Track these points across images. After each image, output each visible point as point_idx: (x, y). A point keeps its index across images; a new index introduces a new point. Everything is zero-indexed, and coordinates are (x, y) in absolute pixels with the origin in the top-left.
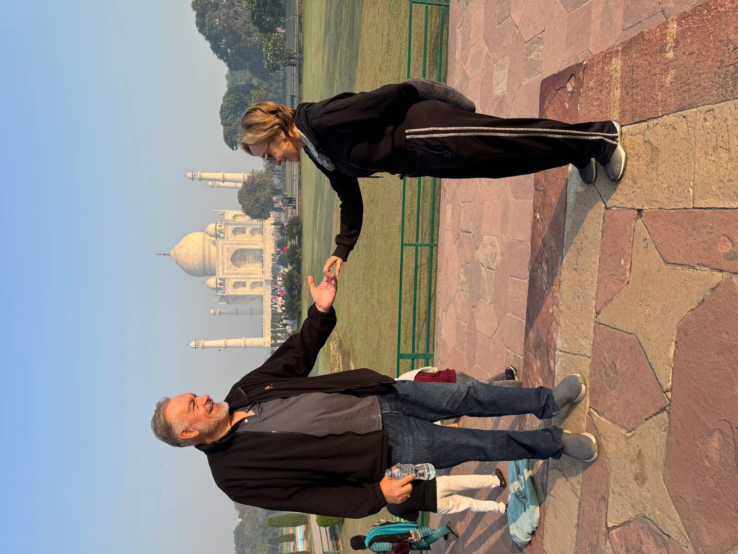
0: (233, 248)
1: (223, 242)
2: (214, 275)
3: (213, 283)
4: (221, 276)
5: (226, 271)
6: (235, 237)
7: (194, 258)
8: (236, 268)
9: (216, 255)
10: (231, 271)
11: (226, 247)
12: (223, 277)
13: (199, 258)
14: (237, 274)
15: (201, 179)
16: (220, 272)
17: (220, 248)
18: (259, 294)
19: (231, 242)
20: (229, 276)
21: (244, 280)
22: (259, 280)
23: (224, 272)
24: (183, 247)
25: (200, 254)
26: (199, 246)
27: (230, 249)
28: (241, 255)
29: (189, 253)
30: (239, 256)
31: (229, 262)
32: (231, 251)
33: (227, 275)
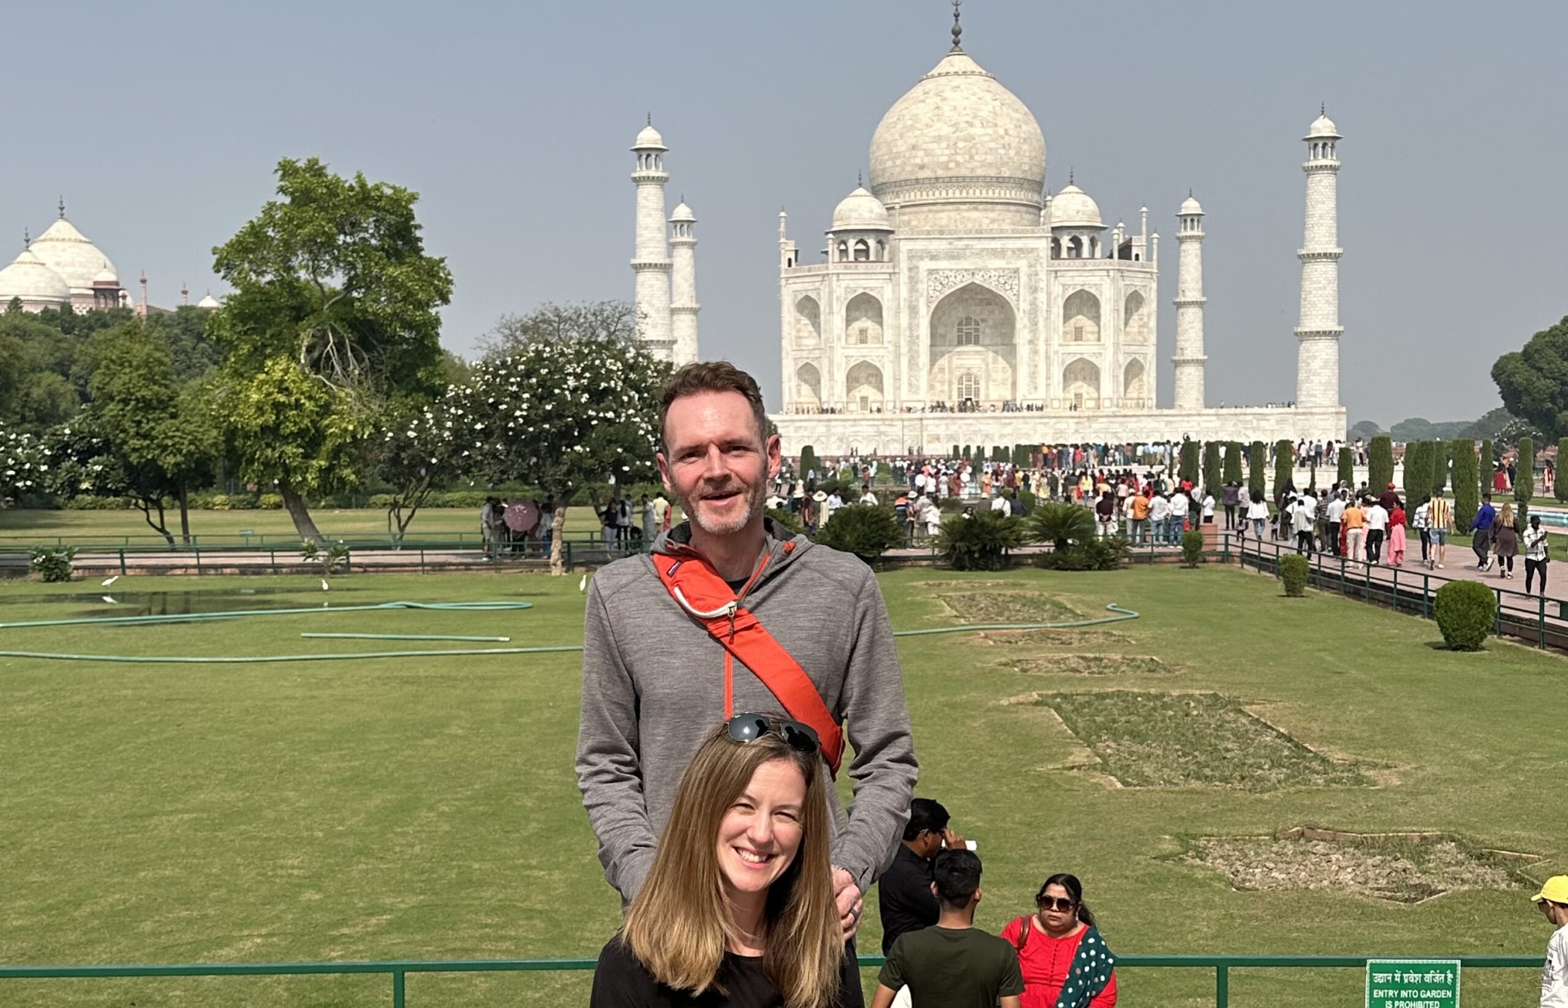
0: (1017, 295)
1: (1042, 254)
5: (925, 265)
6: (1061, 302)
7: (961, 144)
8: (933, 306)
9: (970, 226)
10: (926, 285)
11: (1022, 264)
12: (903, 257)
13: (958, 164)
14: (913, 310)
16: (919, 245)
17: (1019, 244)
19: (1043, 285)
20: (904, 278)
21: (888, 336)
23: (921, 258)
24: (997, 103)
25: (976, 164)
26: (1005, 159)
27: (1016, 282)
28: (982, 325)
29: (977, 123)
30: (978, 318)
31: (959, 277)
32: (1008, 287)
33: (910, 269)
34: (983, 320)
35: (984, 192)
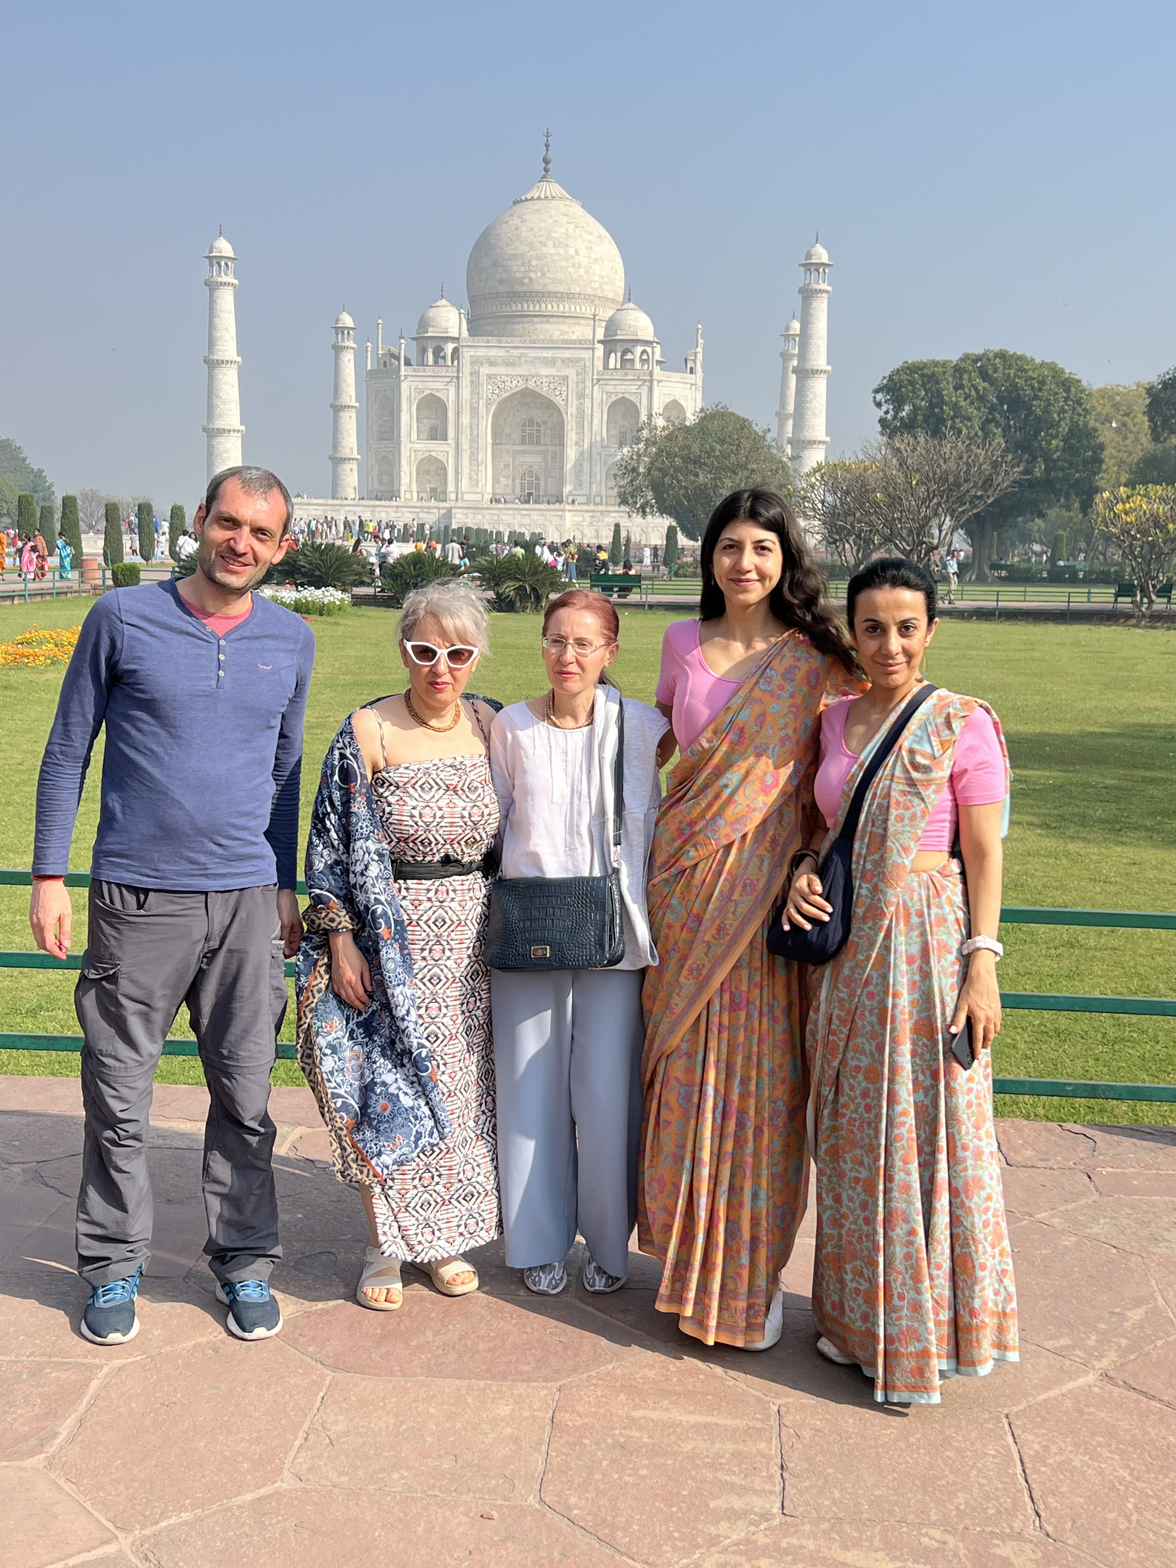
0: (566, 400)
2: (473, 331)
3: (444, 324)
4: (467, 354)
5: (485, 370)
6: (605, 408)
7: (534, 262)
8: (494, 408)
9: (541, 337)
10: (486, 389)
11: (571, 372)
12: (465, 362)
13: (531, 280)
14: (474, 411)
15: (808, 294)
16: (481, 352)
17: (567, 354)
18: (403, 488)
19: (588, 391)
21: (451, 433)
22: (451, 487)
23: (482, 364)
24: (572, 226)
25: (548, 281)
26: (575, 276)
27: (565, 388)
28: (543, 427)
29: (550, 243)
30: (539, 421)
31: (515, 382)
32: (557, 393)
33: (472, 374)
34: (544, 423)
35: (555, 306)
